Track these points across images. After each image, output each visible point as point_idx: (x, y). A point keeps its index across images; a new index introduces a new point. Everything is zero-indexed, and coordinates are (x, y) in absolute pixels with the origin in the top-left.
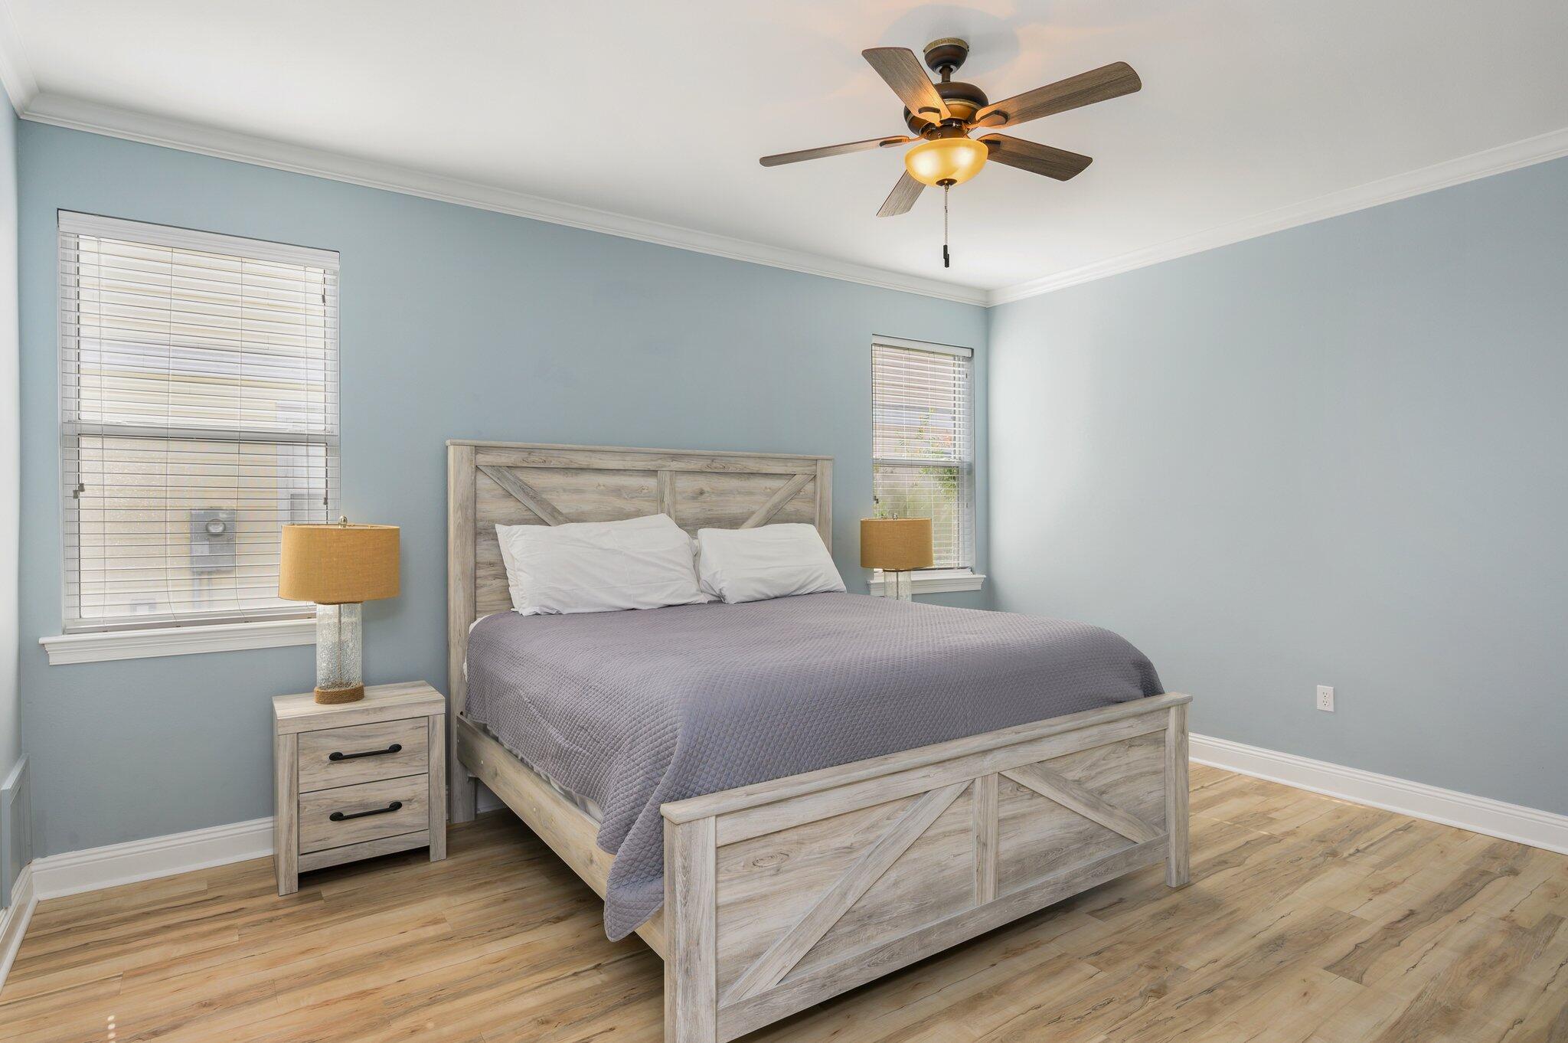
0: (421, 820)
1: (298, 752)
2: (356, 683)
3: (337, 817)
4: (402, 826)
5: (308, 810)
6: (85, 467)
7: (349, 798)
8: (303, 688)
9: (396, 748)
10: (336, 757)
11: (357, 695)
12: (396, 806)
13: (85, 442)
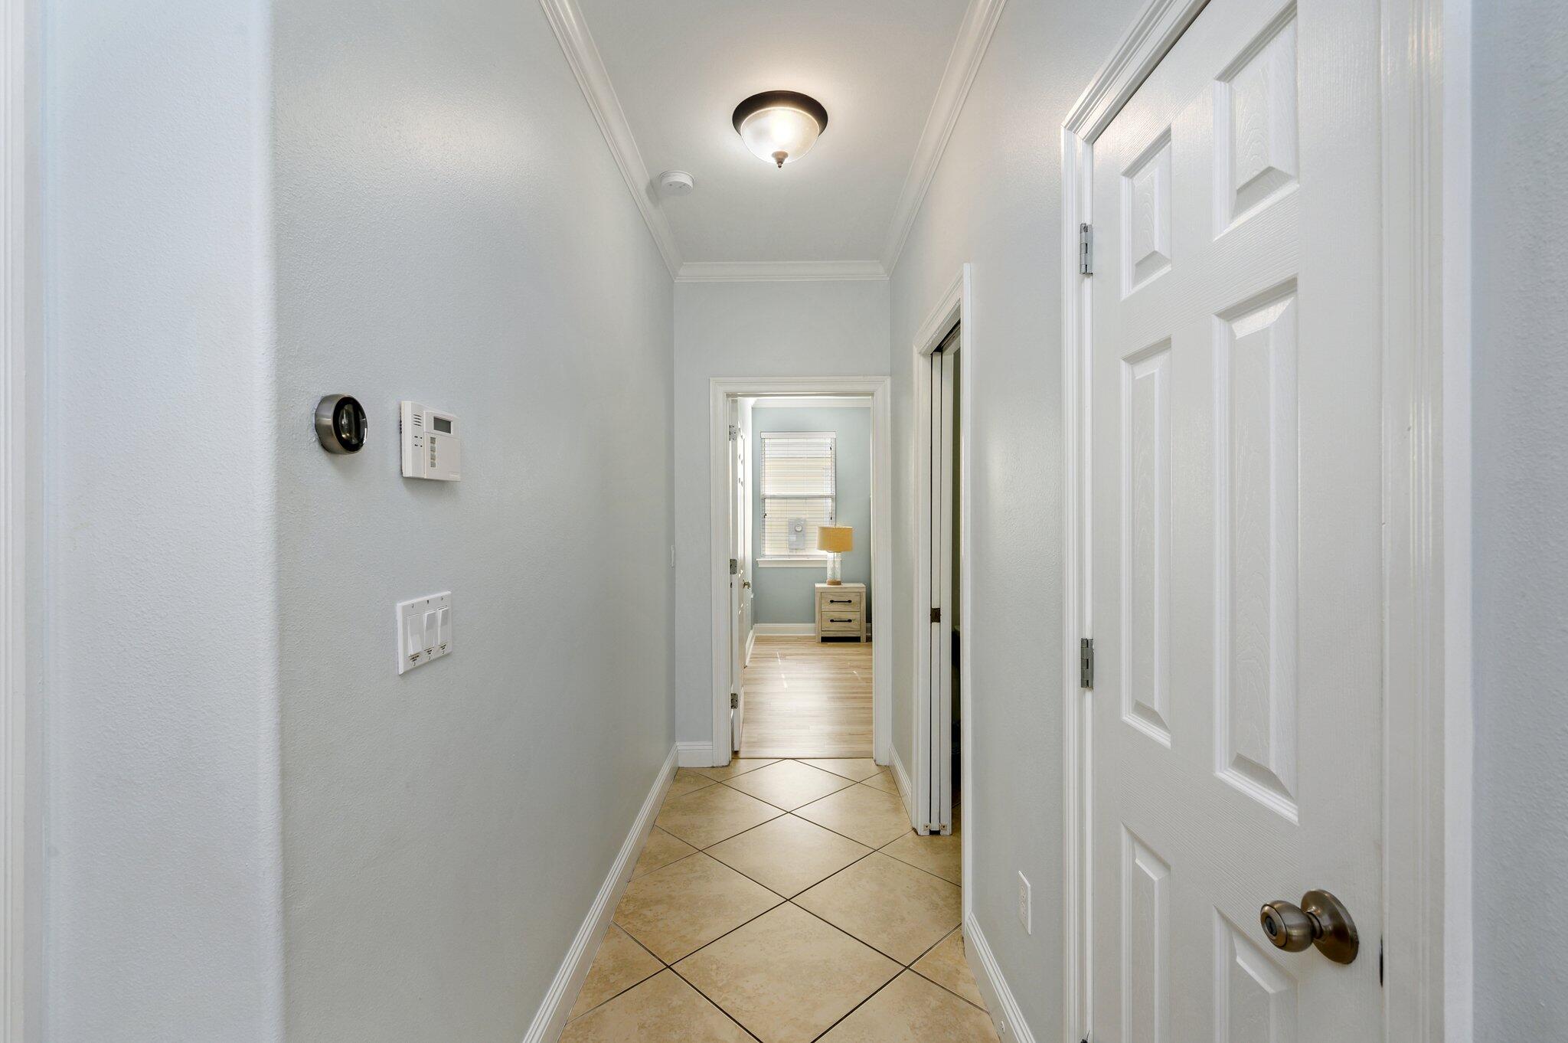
0: (858, 627)
1: (821, 598)
2: (839, 580)
3: (832, 621)
4: (852, 628)
5: (824, 617)
6: (766, 508)
7: (836, 616)
8: (824, 582)
9: (850, 601)
10: (832, 601)
11: (839, 583)
12: (850, 621)
13: (766, 500)
